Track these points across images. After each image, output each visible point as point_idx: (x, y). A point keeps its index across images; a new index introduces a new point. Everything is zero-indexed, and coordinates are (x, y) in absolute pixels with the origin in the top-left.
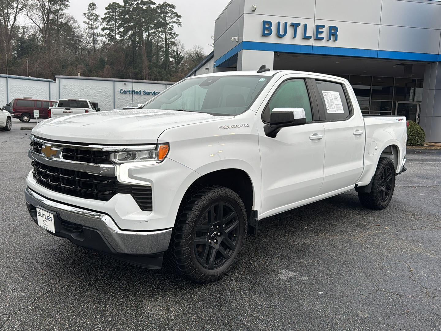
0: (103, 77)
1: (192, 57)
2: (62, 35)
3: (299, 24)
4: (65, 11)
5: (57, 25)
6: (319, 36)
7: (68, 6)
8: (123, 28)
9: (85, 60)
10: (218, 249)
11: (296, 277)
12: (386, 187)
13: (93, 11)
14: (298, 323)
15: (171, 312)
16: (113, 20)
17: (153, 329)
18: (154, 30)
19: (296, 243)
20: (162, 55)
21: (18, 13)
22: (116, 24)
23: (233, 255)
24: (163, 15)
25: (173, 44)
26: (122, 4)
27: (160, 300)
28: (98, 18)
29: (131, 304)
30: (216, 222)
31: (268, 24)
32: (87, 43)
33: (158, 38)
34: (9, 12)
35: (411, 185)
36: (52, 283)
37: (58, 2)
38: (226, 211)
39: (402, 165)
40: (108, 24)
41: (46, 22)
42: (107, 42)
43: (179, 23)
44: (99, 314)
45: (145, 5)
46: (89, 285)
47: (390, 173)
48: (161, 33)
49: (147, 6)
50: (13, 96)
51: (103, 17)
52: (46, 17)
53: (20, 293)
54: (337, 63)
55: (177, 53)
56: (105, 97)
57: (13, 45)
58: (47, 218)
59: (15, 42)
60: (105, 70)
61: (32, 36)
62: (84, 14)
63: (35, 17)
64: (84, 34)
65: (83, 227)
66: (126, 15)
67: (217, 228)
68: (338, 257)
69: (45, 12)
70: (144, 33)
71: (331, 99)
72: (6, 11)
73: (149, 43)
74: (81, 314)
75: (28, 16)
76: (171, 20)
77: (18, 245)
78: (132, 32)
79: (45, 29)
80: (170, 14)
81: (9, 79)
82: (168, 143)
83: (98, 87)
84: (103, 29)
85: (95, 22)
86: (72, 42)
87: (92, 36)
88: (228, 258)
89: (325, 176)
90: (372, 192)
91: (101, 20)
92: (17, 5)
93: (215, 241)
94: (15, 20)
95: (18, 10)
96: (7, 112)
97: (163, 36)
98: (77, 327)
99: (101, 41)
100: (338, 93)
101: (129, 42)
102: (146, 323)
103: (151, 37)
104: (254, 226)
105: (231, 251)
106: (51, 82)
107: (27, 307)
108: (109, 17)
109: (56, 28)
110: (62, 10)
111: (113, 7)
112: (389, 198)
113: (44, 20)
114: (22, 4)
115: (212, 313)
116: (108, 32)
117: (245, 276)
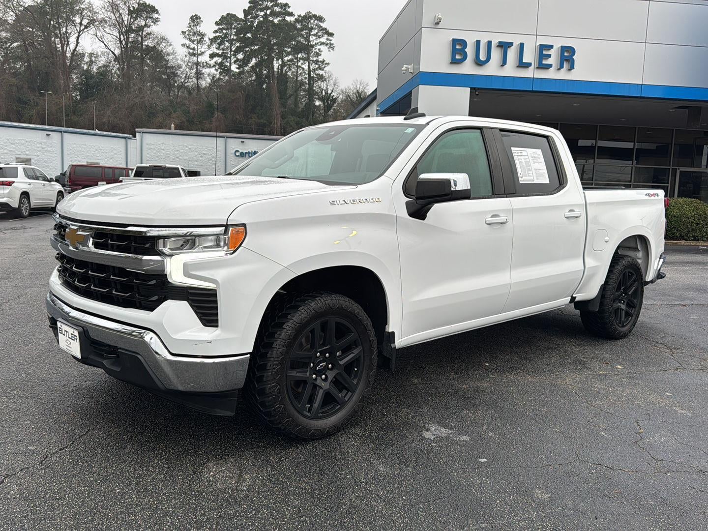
0: (210, 131)
1: (350, 98)
2: (148, 65)
3: (511, 44)
4: (154, 29)
5: (141, 50)
6: (544, 62)
7: (158, 20)
8: (242, 54)
9: (182, 104)
10: (327, 389)
11: (451, 436)
12: (627, 303)
13: (196, 28)
14: (436, 503)
15: (245, 480)
16: (227, 41)
17: (211, 503)
18: (290, 57)
19: (465, 386)
20: (304, 97)
21: (82, 32)
22: (232, 47)
23: (352, 400)
24: (305, 33)
25: (321, 78)
26: (241, 16)
27: (232, 463)
28: (203, 39)
29: (187, 467)
30: (325, 348)
31: (460, 44)
32: (188, 77)
33: (297, 69)
34: (69, 31)
35: (679, 303)
36: (77, 434)
37: (143, 15)
38: (341, 331)
39: (655, 268)
40: (219, 47)
41: (124, 46)
42: (218, 76)
43: (330, 44)
44: (136, 479)
45: (277, 18)
46: (130, 439)
47: (635, 281)
48: (301, 61)
49: (280, 19)
50: (71, 161)
51: (211, 37)
52: (124, 39)
53: (27, 447)
54: (575, 105)
55: (326, 93)
56: (211, 162)
57: (75, 81)
58: (70, 337)
59: (77, 78)
60: (214, 120)
61: (103, 67)
62: (183, 32)
63: (108, 39)
64: (182, 63)
65: (119, 350)
66: (248, 33)
67: (326, 357)
68: (526, 409)
69: (123, 30)
70: (275, 62)
71: (528, 160)
72: (64, 29)
73: (282, 77)
74: (109, 479)
75: (96, 36)
76: (318, 41)
77: (38, 380)
78: (256, 60)
79: (122, 57)
80: (316, 31)
81: (65, 135)
82: (244, 225)
83: (201, 147)
84: (212, 56)
85: (199, 45)
86: (163, 76)
87: (195, 66)
88: (343, 404)
89: (512, 282)
90: (602, 311)
91: (208, 42)
92: (81, 21)
93: (324, 376)
94: (78, 43)
95: (83, 27)
96: (59, 184)
97: (306, 67)
98: (100, 497)
99: (209, 75)
100: (540, 151)
101: (252, 76)
102: (203, 494)
103: (286, 68)
104: (390, 356)
105: (350, 394)
106: (130, 138)
107: (34, 466)
108: (221, 36)
109: (139, 54)
110: (149, 27)
111: (227, 20)
112: (632, 321)
113: (121, 42)
114: (88, 18)
115: (306, 483)
116: (219, 60)
117: (371, 432)
